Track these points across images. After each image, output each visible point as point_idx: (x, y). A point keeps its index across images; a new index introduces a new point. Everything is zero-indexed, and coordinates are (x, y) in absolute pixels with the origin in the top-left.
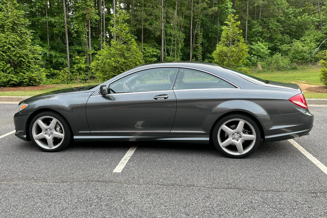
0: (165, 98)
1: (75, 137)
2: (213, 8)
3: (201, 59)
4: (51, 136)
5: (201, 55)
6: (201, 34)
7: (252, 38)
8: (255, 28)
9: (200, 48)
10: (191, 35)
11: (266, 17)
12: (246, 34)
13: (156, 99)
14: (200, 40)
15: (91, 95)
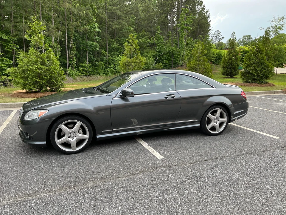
0: (172, 97)
1: (98, 137)
2: (86, 27)
3: (76, 68)
4: (74, 139)
5: (75, 64)
6: (74, 47)
7: (112, 52)
8: (114, 45)
9: (75, 58)
10: (67, 48)
11: (120, 37)
12: (107, 49)
13: (166, 98)
14: (74, 52)
15: (113, 98)
